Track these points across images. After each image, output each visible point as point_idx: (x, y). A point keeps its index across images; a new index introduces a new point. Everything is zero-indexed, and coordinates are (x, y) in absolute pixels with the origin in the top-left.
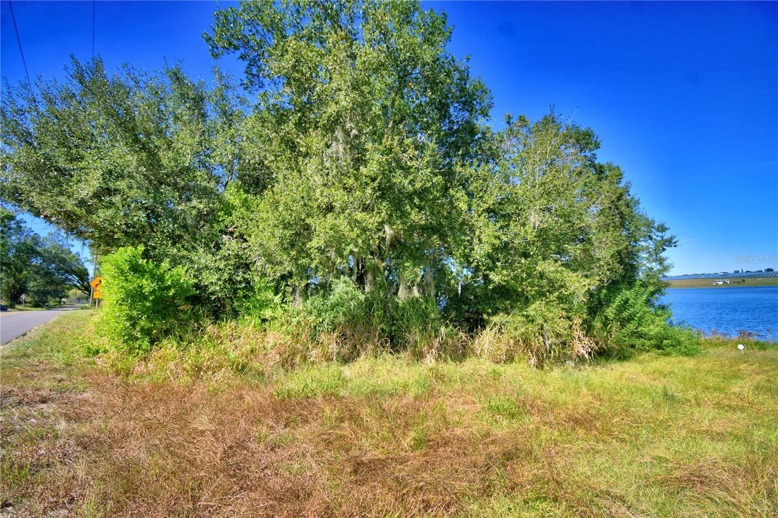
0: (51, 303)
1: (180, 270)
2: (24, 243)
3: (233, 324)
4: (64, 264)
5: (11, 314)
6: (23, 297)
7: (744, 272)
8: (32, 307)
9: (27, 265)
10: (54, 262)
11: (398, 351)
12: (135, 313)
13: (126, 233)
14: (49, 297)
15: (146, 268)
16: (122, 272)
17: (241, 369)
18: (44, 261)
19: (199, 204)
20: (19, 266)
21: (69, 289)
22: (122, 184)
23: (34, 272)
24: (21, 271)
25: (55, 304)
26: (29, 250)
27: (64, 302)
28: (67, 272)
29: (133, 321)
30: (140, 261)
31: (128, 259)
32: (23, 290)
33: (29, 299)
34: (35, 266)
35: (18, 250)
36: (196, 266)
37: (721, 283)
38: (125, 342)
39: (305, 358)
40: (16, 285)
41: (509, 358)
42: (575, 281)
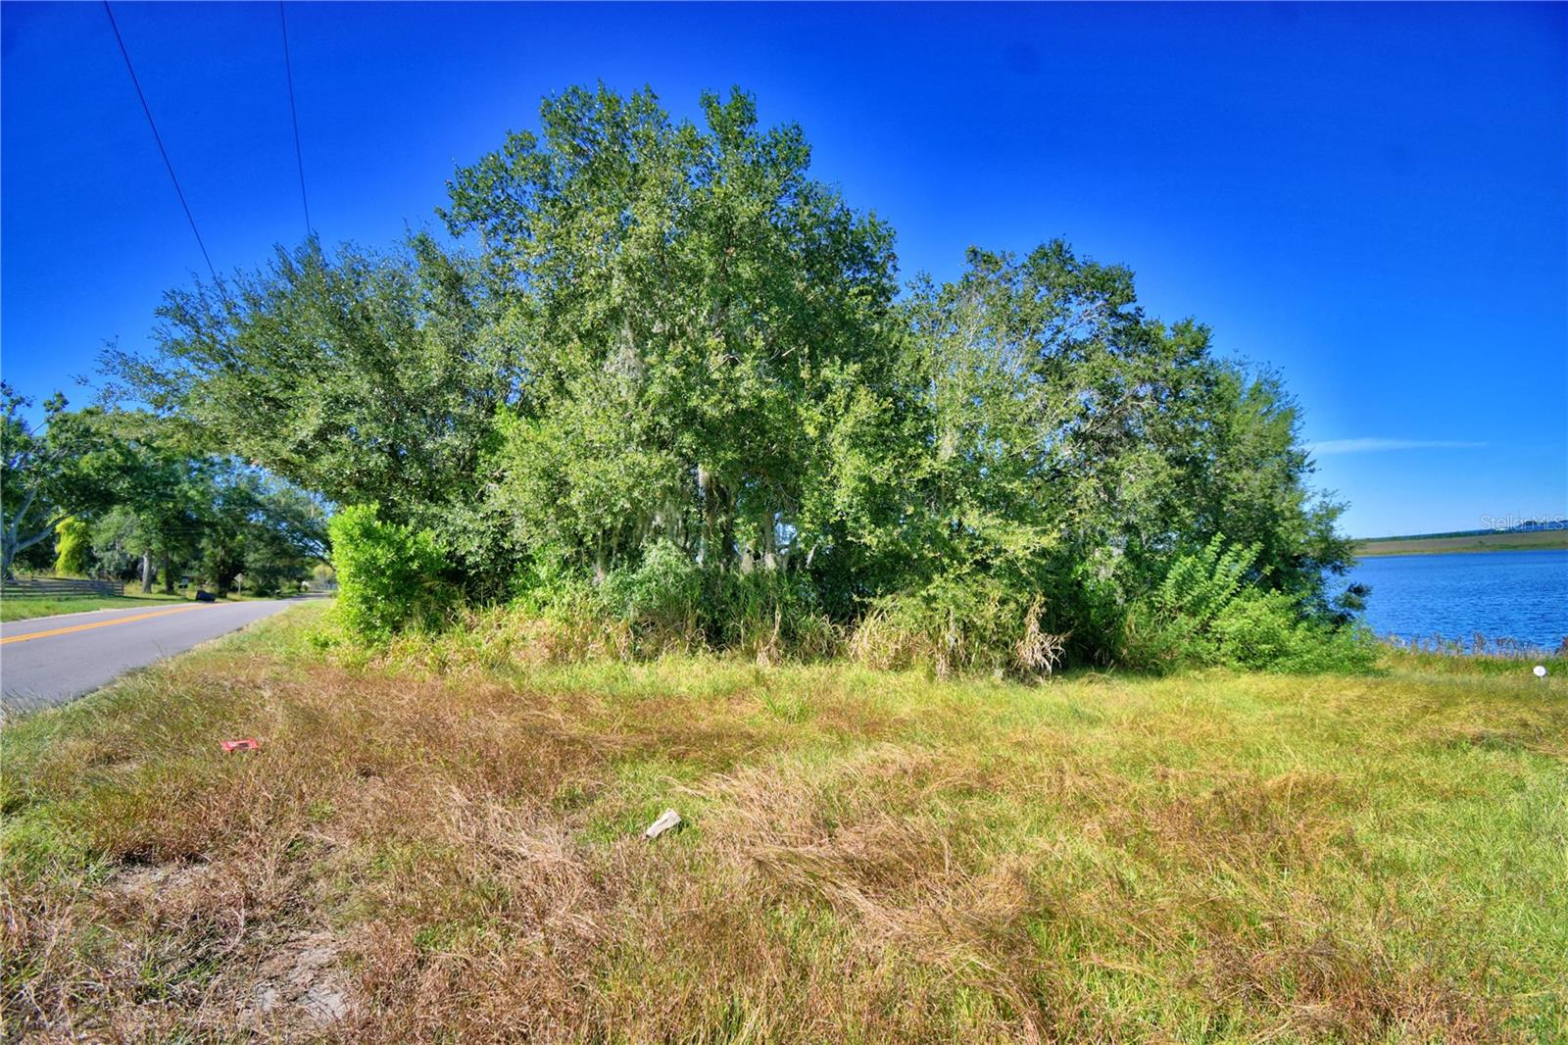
0: (285, 590)
2: (236, 488)
3: (500, 607)
4: (300, 522)
5: (220, 607)
6: (239, 578)
8: (253, 596)
9: (242, 525)
10: (284, 519)
11: (720, 650)
12: (370, 592)
13: (359, 485)
14: (281, 580)
15: (382, 532)
16: (352, 539)
18: (269, 517)
20: (229, 527)
21: (313, 565)
22: (350, 418)
23: (254, 535)
24: (233, 536)
25: (290, 590)
26: (245, 500)
27: (306, 588)
28: (306, 535)
29: (370, 603)
30: (375, 524)
31: (359, 521)
32: (239, 567)
33: (248, 583)
34: (255, 526)
35: (228, 500)
36: (451, 529)
38: (361, 631)
39: (581, 653)
40: (227, 558)
41: (901, 663)
42: (1021, 541)
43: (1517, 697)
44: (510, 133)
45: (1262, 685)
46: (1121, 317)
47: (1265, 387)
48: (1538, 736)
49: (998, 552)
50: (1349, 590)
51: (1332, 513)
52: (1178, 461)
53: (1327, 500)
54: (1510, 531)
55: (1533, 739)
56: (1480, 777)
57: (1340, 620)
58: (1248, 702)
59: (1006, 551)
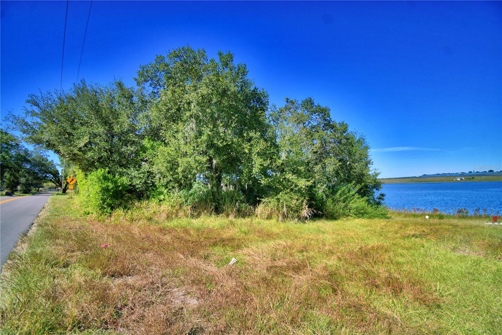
1: (124, 178)
2: (20, 154)
3: (147, 202)
4: (44, 167)
6: (18, 187)
7: (475, 172)
9: (22, 168)
10: (38, 166)
11: (218, 214)
12: (105, 197)
14: (32, 187)
15: (109, 178)
16: (100, 180)
17: (150, 219)
18: (32, 165)
19: (133, 148)
20: (16, 168)
21: (45, 182)
23: (26, 172)
24: (18, 172)
25: (35, 191)
26: (24, 158)
27: (41, 190)
28: (46, 172)
29: (104, 201)
30: (107, 175)
31: (102, 174)
32: (18, 183)
33: (21, 189)
34: (27, 168)
35: (17, 159)
36: (130, 176)
37: (459, 179)
38: (100, 209)
39: (177, 216)
40: (15, 180)
41: (269, 217)
42: (303, 183)
43: (422, 224)
44: (157, 56)
45: (362, 222)
46: (326, 120)
47: (361, 140)
48: (428, 234)
49: (296, 186)
50: (380, 195)
51: (377, 175)
52: (340, 161)
53: (376, 171)
54: (420, 177)
55: (426, 235)
56: (415, 244)
57: (379, 204)
58: (358, 227)
59: (298, 186)
